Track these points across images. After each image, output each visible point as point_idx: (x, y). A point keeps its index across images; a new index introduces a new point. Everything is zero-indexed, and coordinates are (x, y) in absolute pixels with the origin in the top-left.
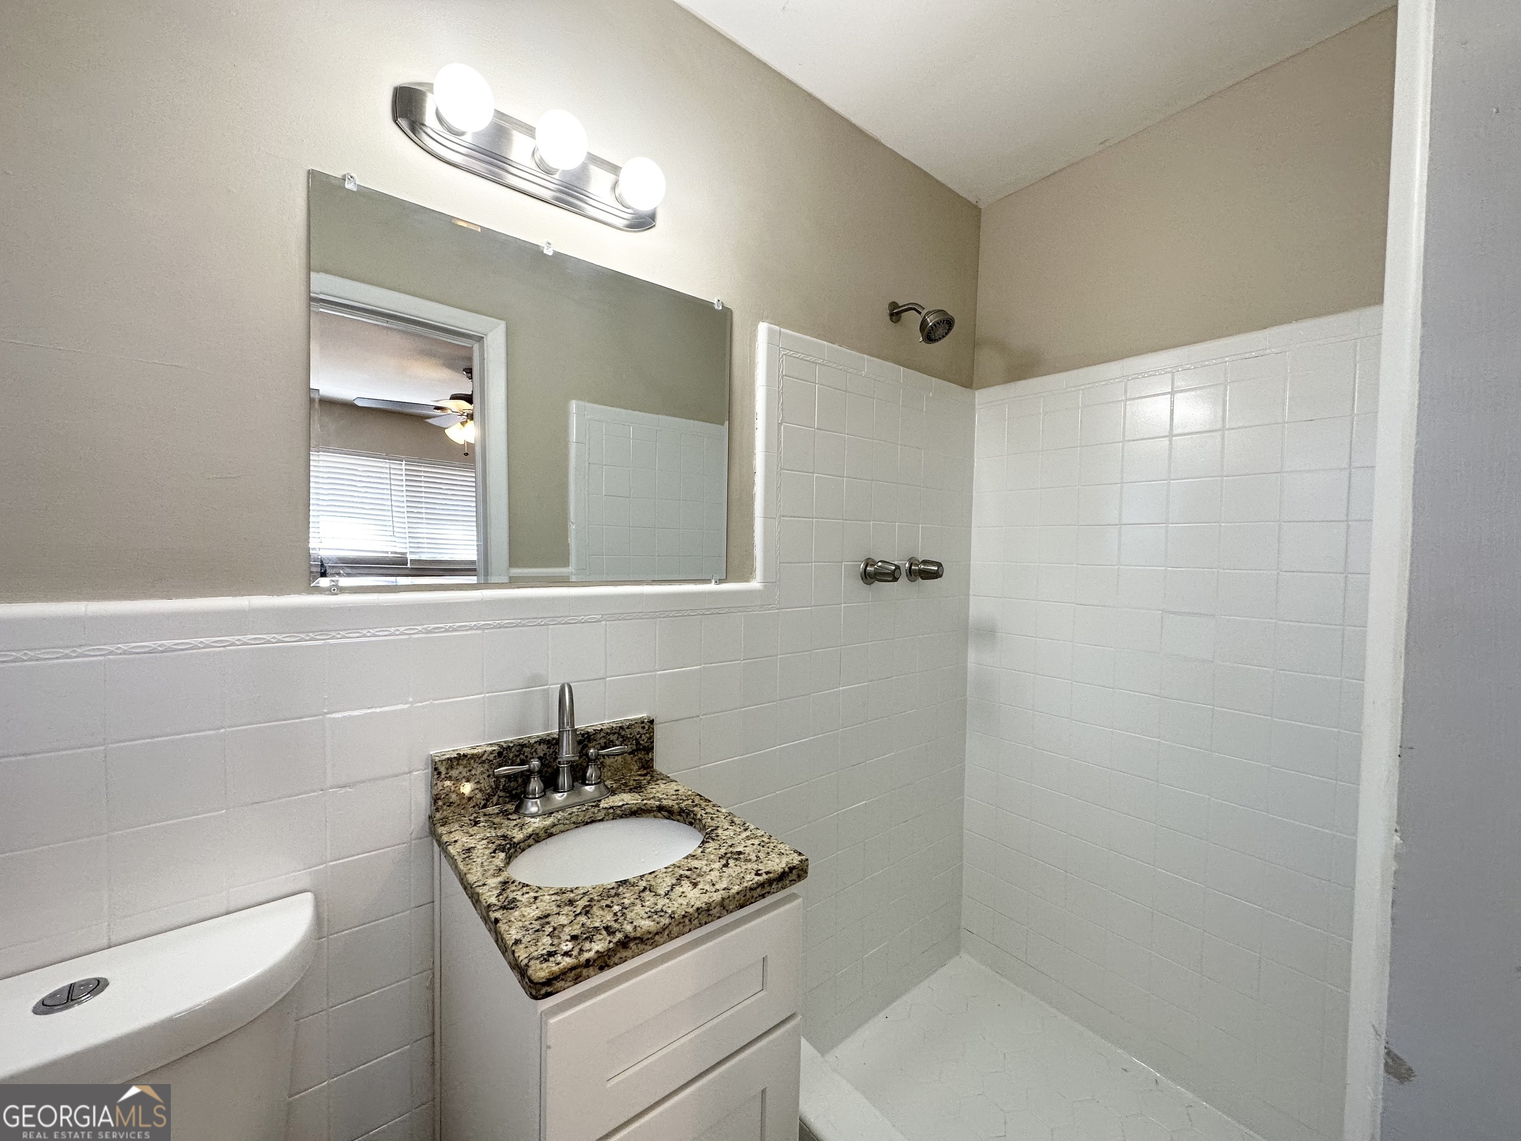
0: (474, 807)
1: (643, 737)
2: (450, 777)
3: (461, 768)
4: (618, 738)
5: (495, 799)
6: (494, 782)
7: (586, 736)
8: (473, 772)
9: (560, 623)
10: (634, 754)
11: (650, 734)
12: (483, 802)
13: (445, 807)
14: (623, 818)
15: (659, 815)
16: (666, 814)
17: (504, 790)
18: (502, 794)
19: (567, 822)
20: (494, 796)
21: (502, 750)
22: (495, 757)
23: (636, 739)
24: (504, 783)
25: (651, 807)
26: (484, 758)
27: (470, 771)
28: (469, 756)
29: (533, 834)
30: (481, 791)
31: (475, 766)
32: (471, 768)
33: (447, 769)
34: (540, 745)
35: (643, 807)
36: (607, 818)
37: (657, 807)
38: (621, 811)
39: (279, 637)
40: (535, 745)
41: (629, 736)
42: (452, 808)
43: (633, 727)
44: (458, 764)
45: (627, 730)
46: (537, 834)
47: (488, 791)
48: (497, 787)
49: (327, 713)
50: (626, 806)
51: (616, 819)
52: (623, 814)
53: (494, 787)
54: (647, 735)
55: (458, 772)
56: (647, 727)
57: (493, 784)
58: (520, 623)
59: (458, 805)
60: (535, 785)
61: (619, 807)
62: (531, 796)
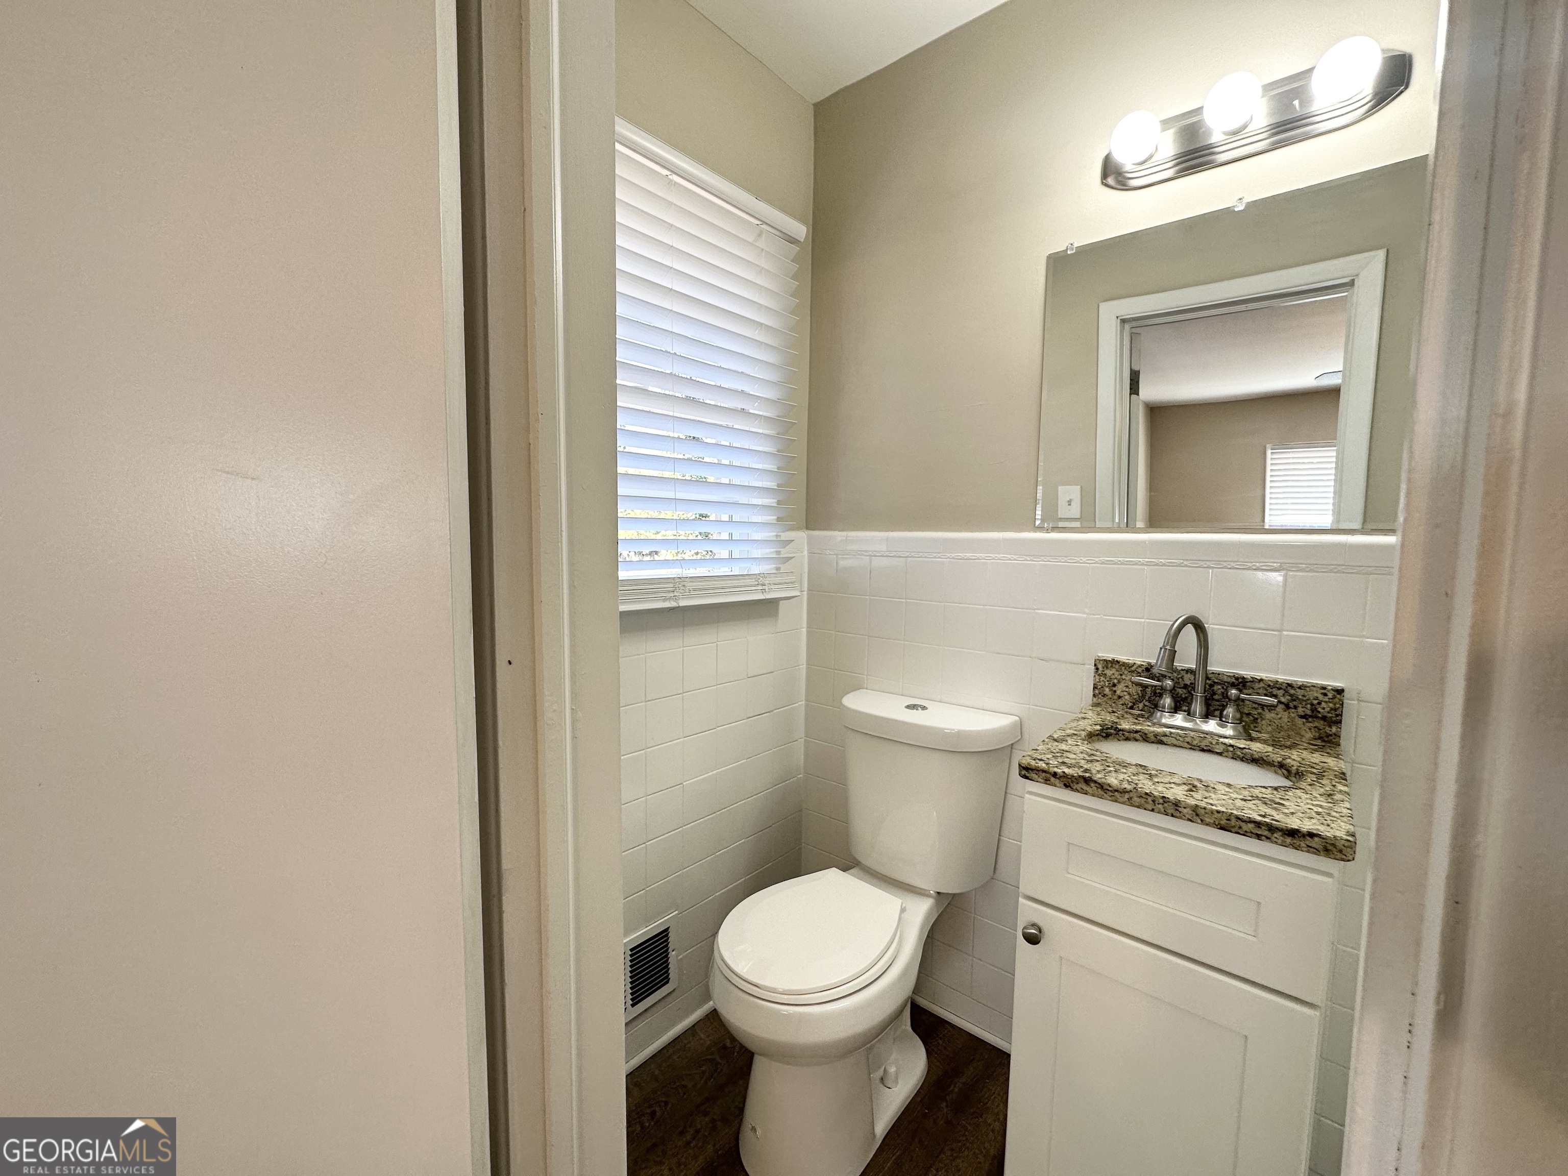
0: (1123, 705)
1: (1323, 704)
2: (1105, 674)
3: (1114, 671)
4: (1284, 695)
5: (1141, 705)
6: (1141, 691)
7: (1240, 680)
8: (1124, 677)
9: (1225, 567)
10: (1307, 719)
11: (1335, 705)
12: (1130, 704)
13: (1100, 696)
14: (1243, 761)
15: (1279, 771)
16: (1285, 772)
17: (1149, 701)
18: (1147, 703)
19: (1181, 739)
20: (1141, 702)
21: (1149, 667)
22: (1143, 671)
23: (1312, 705)
24: (1150, 695)
25: (1273, 761)
26: (1133, 669)
27: (1121, 675)
28: (1121, 663)
29: (1140, 732)
30: (1129, 694)
31: (1126, 672)
32: (1121, 673)
33: (1103, 668)
34: (1187, 673)
35: (1265, 758)
36: (1226, 754)
37: (1278, 762)
38: (1242, 753)
39: (1015, 557)
40: (1182, 672)
41: (1300, 697)
42: (1105, 699)
43: (1308, 689)
44: (1111, 666)
45: (1298, 690)
46: (1146, 734)
47: (1135, 697)
48: (1143, 696)
49: (1035, 609)
50: (1247, 750)
51: (1236, 759)
52: (1243, 757)
53: (1141, 695)
54: (1331, 705)
55: (1111, 672)
56: (1330, 696)
57: (1140, 692)
58: (1183, 563)
59: (1111, 698)
60: (1167, 701)
61: (1240, 748)
62: (1160, 709)
